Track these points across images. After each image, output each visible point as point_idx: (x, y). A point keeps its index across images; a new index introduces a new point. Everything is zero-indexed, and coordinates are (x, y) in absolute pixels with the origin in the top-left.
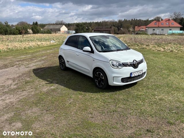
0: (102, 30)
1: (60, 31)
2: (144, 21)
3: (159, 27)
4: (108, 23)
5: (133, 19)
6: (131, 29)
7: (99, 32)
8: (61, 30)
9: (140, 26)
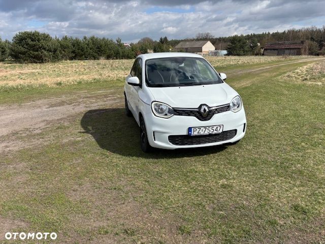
0: (283, 47)
1: (201, 52)
4: (301, 34)
8: (203, 50)
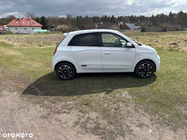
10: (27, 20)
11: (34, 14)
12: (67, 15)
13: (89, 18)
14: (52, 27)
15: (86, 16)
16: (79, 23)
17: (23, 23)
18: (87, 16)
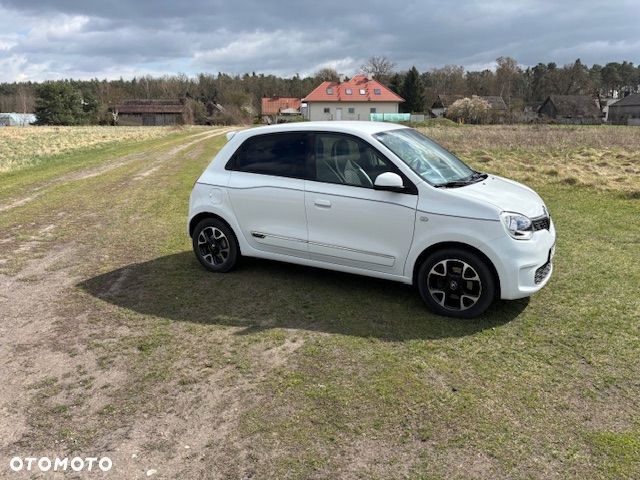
0: (151, 110)
2: (286, 81)
3: (340, 102)
4: (165, 87)
5: (251, 75)
6: (250, 109)
7: (140, 118)
9: (276, 98)
10: (359, 83)
11: (391, 63)
12: (499, 60)
13: (585, 68)
14: (437, 105)
15: (574, 62)
16: (543, 90)
17: (349, 92)
18: (578, 61)
